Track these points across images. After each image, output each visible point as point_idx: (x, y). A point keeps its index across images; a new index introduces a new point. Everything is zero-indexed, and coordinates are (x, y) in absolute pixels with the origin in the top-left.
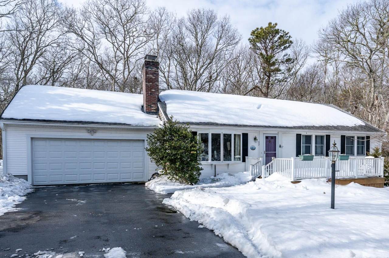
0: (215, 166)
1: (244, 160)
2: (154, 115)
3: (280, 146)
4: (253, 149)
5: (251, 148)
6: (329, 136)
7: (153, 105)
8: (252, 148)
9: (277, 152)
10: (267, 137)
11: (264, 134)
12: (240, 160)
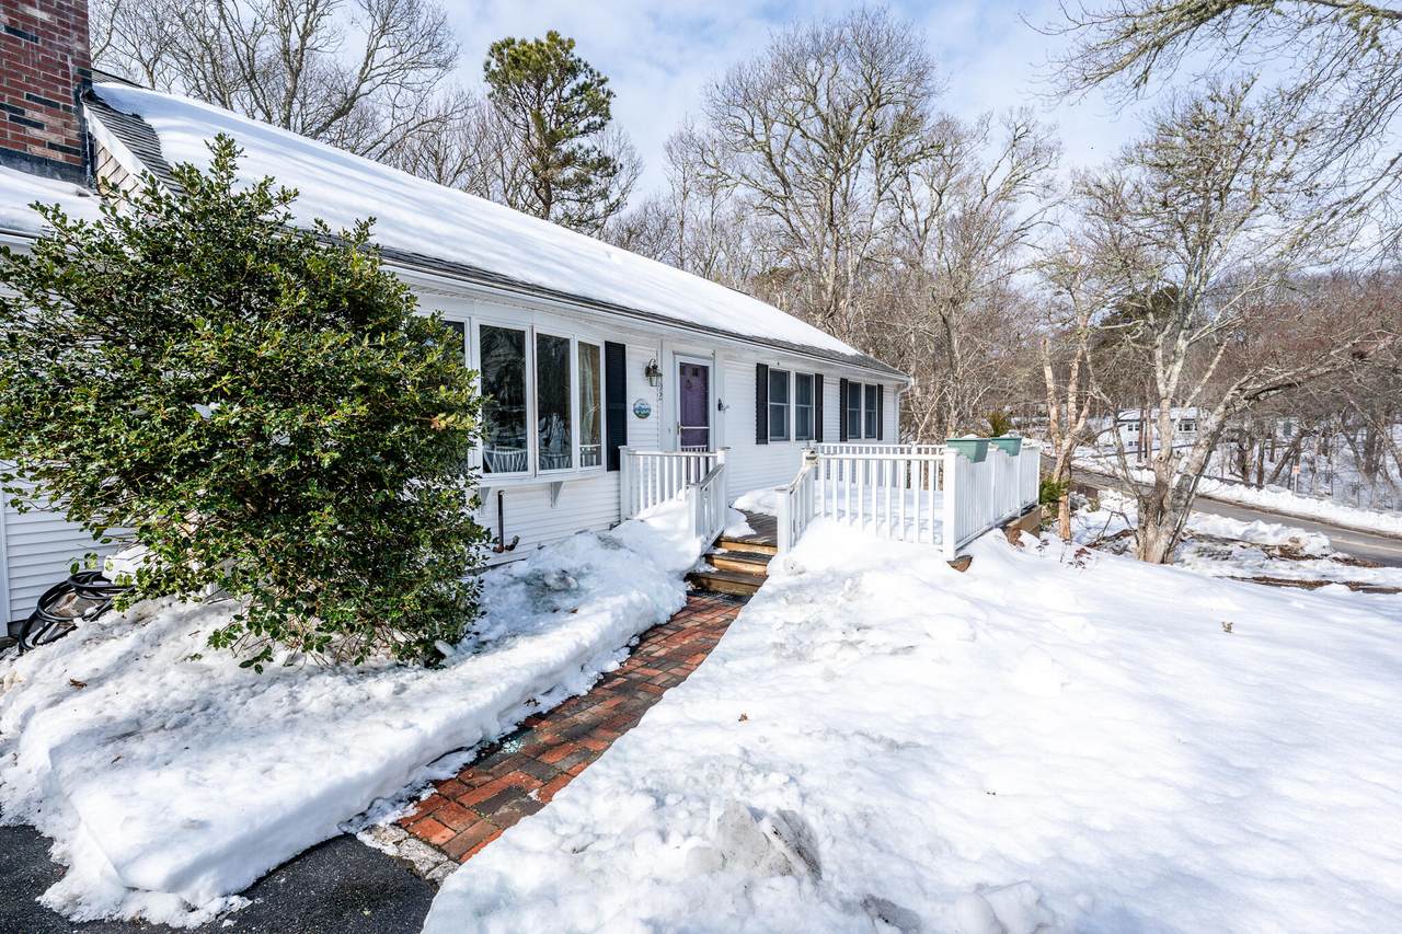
0: (500, 497)
1: (614, 464)
2: (52, 177)
3: (720, 407)
4: (643, 414)
5: (635, 411)
6: (822, 376)
7: (37, 109)
8: (640, 409)
9: (711, 428)
10: (683, 367)
11: (674, 353)
12: (599, 463)
